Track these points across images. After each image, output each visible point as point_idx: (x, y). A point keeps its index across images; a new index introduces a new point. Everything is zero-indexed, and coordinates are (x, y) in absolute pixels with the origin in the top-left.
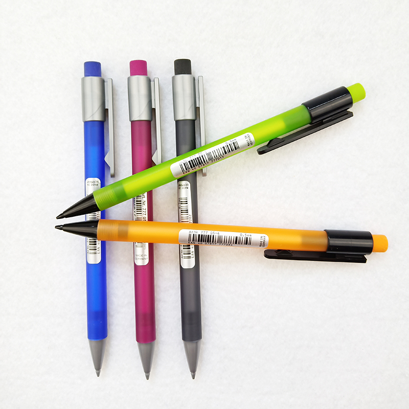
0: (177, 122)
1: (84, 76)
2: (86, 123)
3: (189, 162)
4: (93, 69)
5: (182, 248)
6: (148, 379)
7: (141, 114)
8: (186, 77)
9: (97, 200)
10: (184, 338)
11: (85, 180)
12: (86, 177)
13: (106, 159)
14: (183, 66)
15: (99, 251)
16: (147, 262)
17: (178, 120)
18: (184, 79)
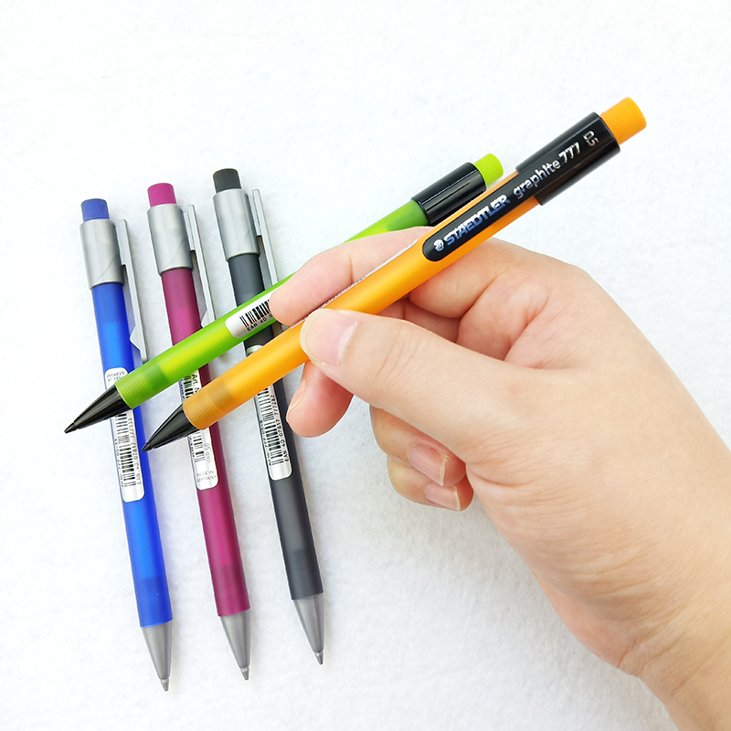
0: (230, 261)
1: (82, 222)
2: (94, 289)
3: (254, 310)
4: (96, 209)
5: (267, 449)
6: (247, 678)
7: (175, 259)
8: (232, 193)
9: (123, 393)
10: (294, 597)
11: (104, 373)
12: (106, 369)
13: (132, 339)
14: (227, 179)
15: (139, 479)
16: (215, 482)
17: (232, 258)
18: (230, 195)
